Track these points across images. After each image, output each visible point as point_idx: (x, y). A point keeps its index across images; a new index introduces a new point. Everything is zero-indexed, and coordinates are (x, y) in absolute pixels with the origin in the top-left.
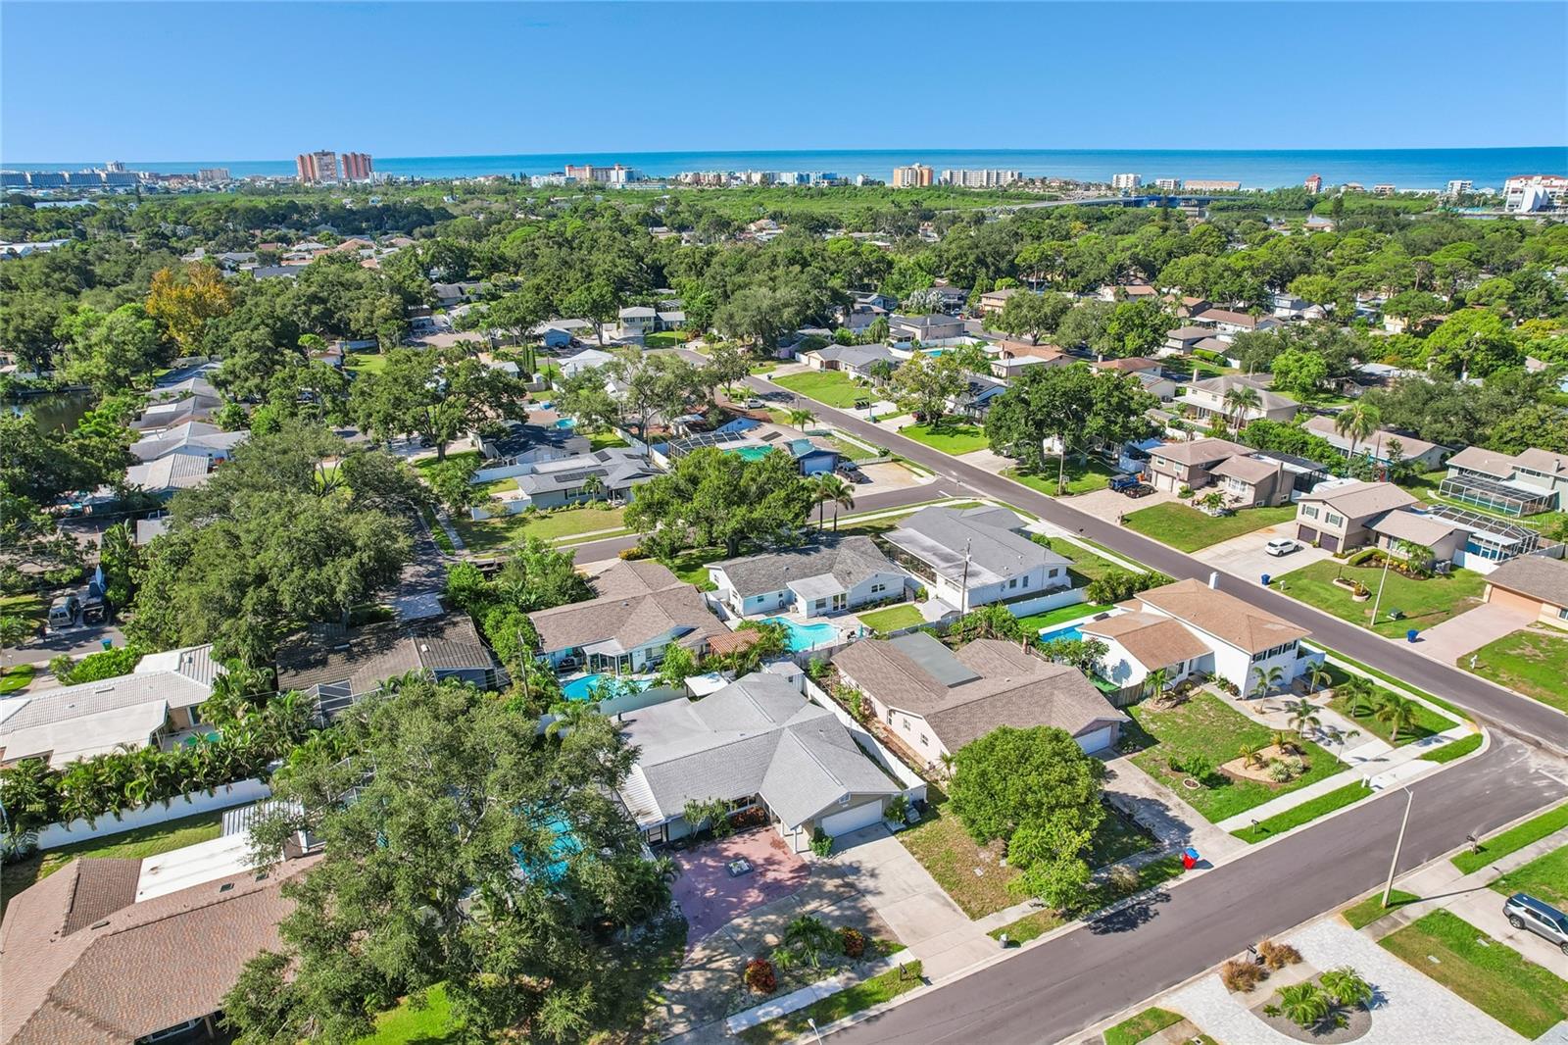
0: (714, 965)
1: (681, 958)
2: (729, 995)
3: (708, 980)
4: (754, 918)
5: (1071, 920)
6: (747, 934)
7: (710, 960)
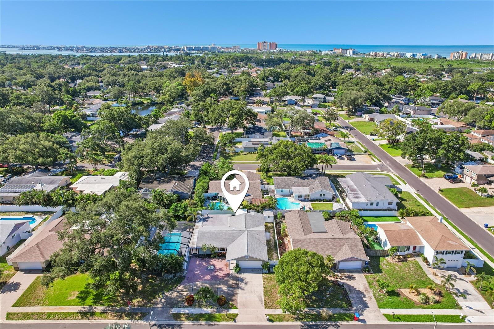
0: (182, 293)
1: (176, 287)
2: (178, 302)
3: (177, 296)
4: (203, 284)
5: (297, 321)
6: (197, 287)
7: (182, 291)
